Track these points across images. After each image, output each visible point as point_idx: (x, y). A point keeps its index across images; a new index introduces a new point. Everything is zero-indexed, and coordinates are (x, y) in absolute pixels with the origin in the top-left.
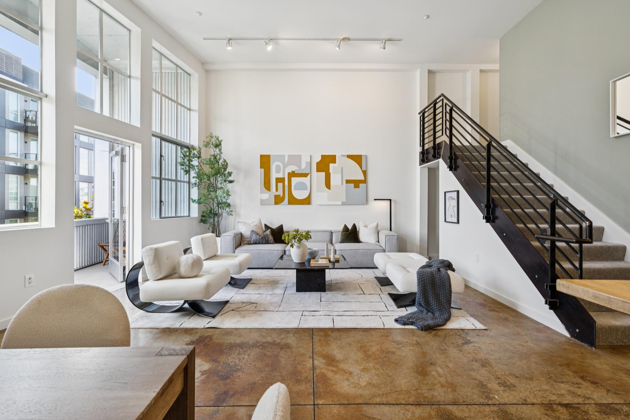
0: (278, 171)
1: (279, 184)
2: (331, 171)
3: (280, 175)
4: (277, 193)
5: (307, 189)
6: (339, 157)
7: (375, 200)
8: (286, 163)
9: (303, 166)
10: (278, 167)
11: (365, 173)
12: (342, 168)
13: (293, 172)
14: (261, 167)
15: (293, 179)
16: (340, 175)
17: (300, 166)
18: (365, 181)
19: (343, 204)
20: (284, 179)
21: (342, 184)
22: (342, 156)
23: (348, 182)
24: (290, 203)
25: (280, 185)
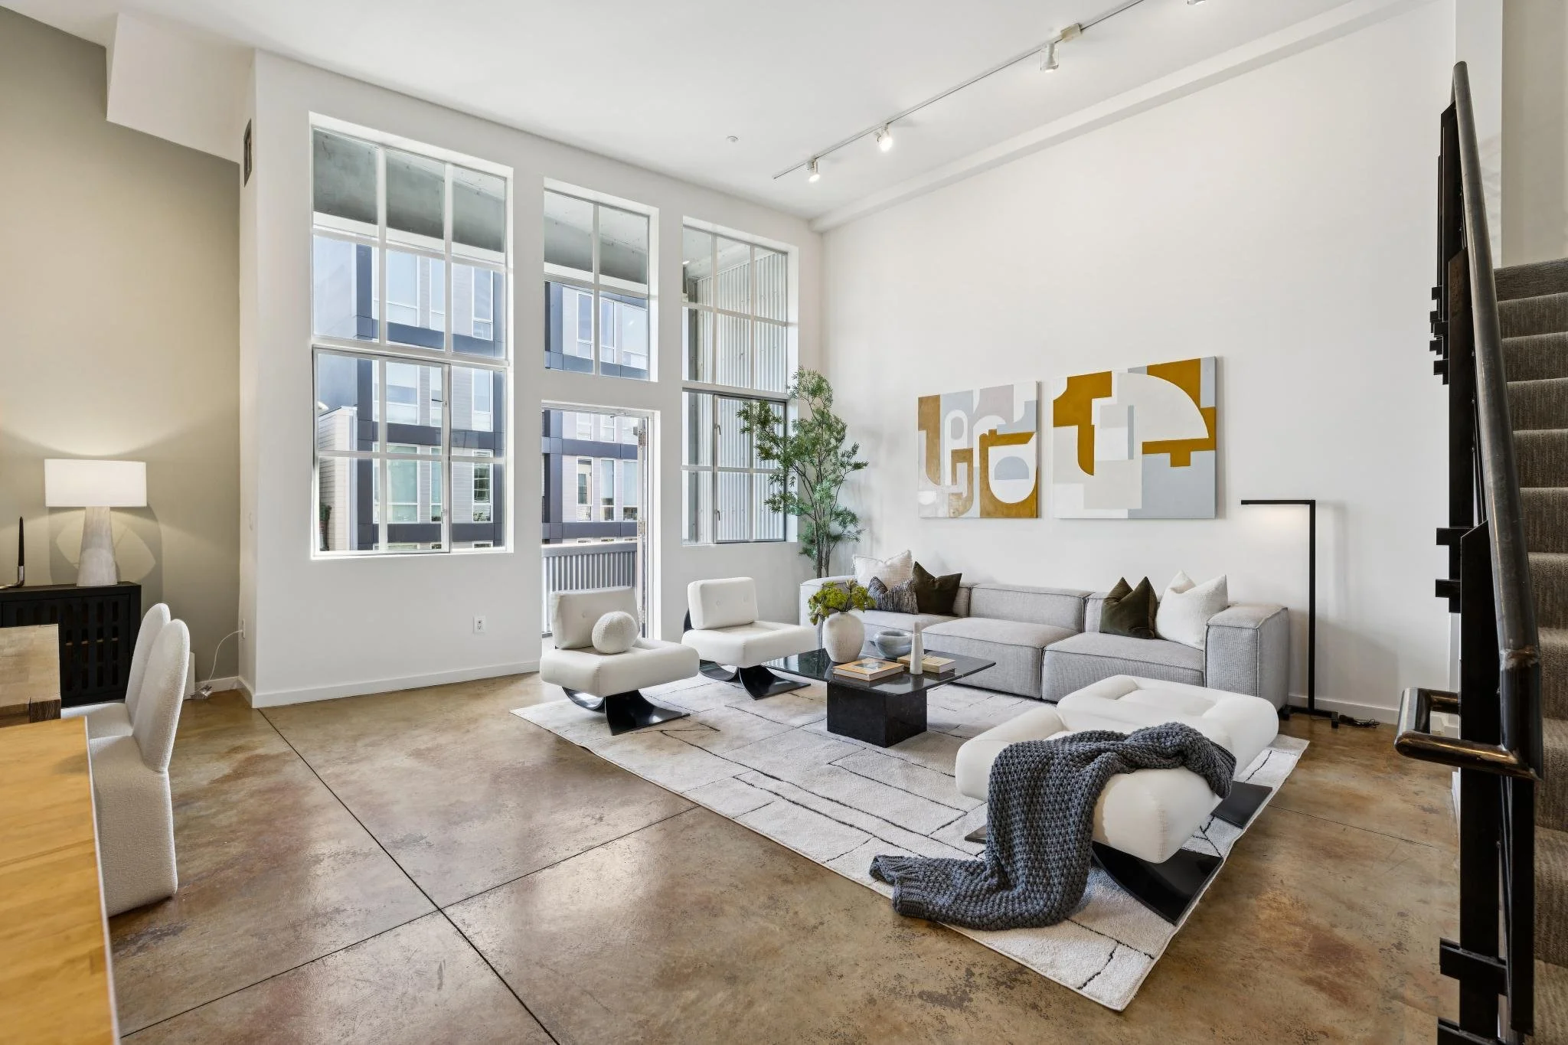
0: (956, 435)
1: (959, 465)
2: (1095, 420)
3: (962, 444)
4: (955, 489)
5: (1027, 476)
6: (1120, 375)
7: (1244, 502)
8: (974, 409)
9: (1019, 414)
10: (957, 423)
11: (1212, 417)
12: (1131, 409)
13: (993, 432)
14: (921, 427)
15: (993, 451)
16: (1126, 430)
17: (1008, 415)
18: (1212, 443)
19: (1134, 516)
20: (970, 451)
21: (1131, 456)
22: (1131, 371)
23: (1149, 448)
24: (986, 514)
25: (962, 467)
